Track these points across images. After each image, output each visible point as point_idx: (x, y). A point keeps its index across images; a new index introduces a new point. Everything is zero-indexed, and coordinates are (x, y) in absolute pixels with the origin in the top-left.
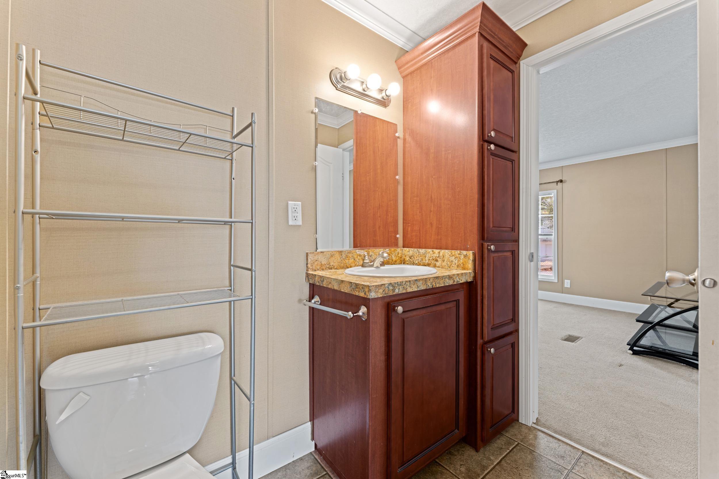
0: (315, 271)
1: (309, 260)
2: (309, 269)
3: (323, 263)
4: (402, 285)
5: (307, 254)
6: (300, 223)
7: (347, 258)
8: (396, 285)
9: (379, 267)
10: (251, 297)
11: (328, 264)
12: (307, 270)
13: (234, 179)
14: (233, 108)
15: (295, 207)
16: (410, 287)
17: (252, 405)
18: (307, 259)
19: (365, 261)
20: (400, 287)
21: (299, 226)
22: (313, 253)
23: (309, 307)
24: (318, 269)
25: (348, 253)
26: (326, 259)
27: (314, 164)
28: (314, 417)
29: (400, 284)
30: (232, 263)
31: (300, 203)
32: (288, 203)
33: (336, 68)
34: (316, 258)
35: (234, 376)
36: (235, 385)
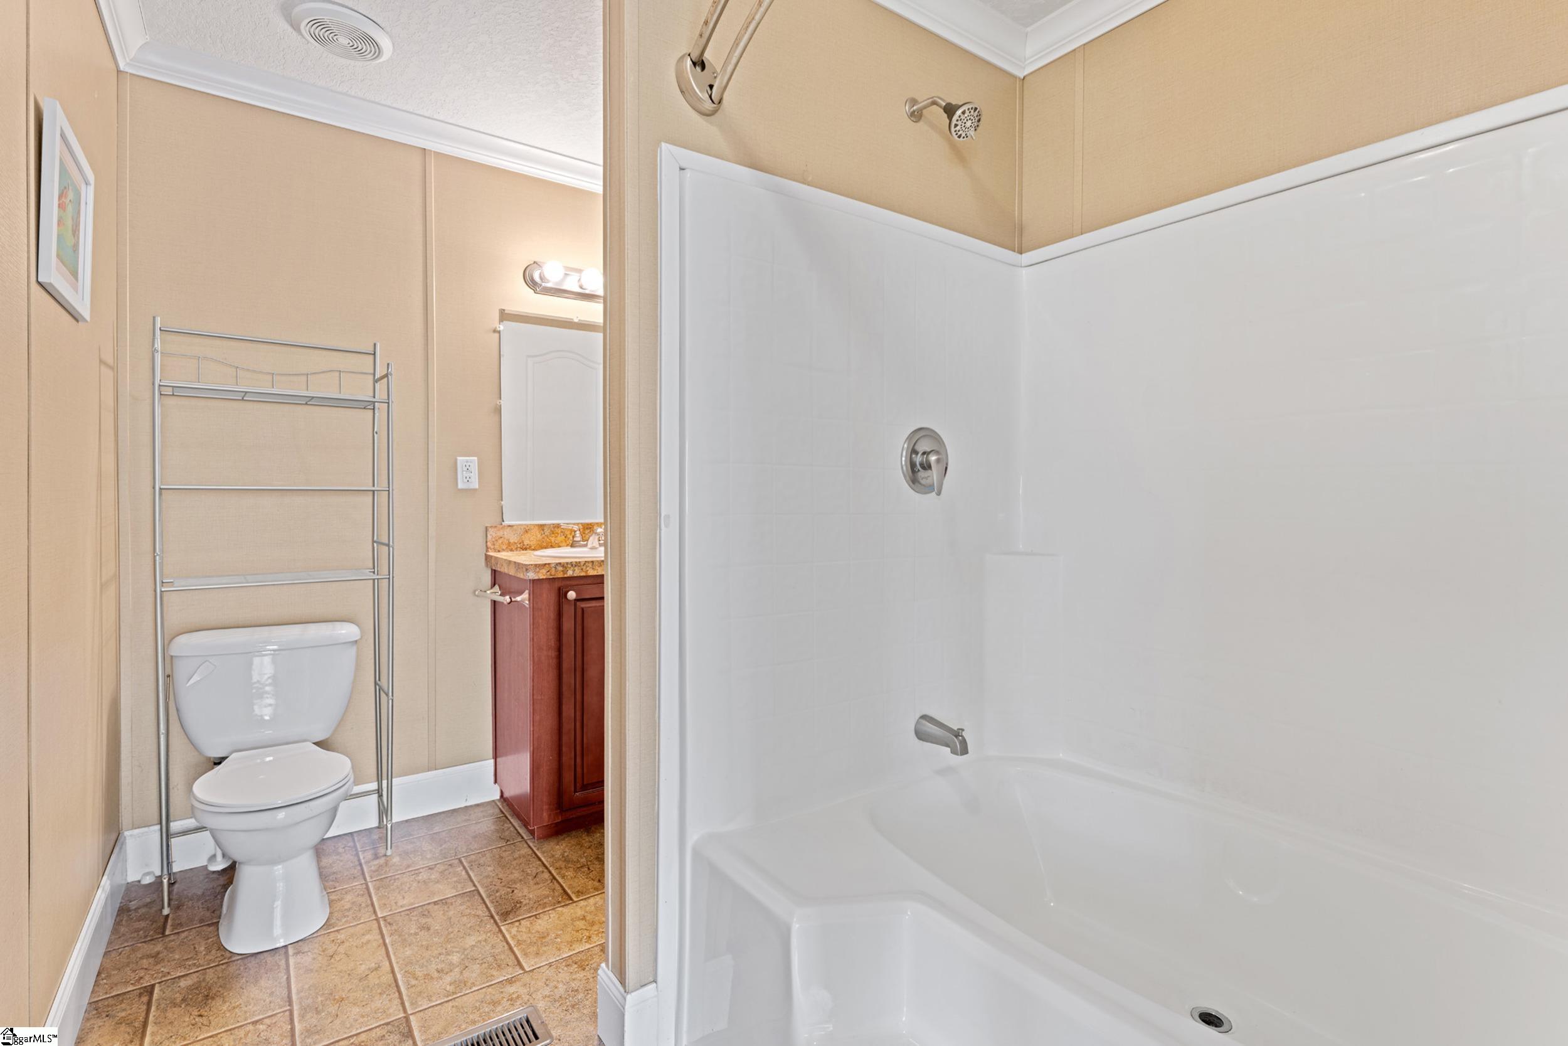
0: (499, 551)
1: (489, 537)
2: (490, 550)
3: (512, 541)
4: (579, 566)
5: (486, 527)
6: (475, 485)
7: (553, 535)
8: (569, 566)
9: (596, 548)
10: (388, 577)
11: (520, 543)
12: (487, 551)
13: (377, 433)
14: (375, 345)
15: (468, 464)
16: (593, 569)
17: (390, 701)
18: (487, 536)
19: (575, 539)
20: (576, 568)
21: (475, 490)
22: (496, 527)
23: (491, 600)
24: (503, 550)
25: (554, 528)
26: (516, 535)
27: (498, 403)
28: (498, 754)
29: (577, 564)
30: (375, 538)
31: (476, 458)
32: (456, 460)
33: (535, 262)
34: (500, 533)
35: (379, 680)
36: (381, 692)
